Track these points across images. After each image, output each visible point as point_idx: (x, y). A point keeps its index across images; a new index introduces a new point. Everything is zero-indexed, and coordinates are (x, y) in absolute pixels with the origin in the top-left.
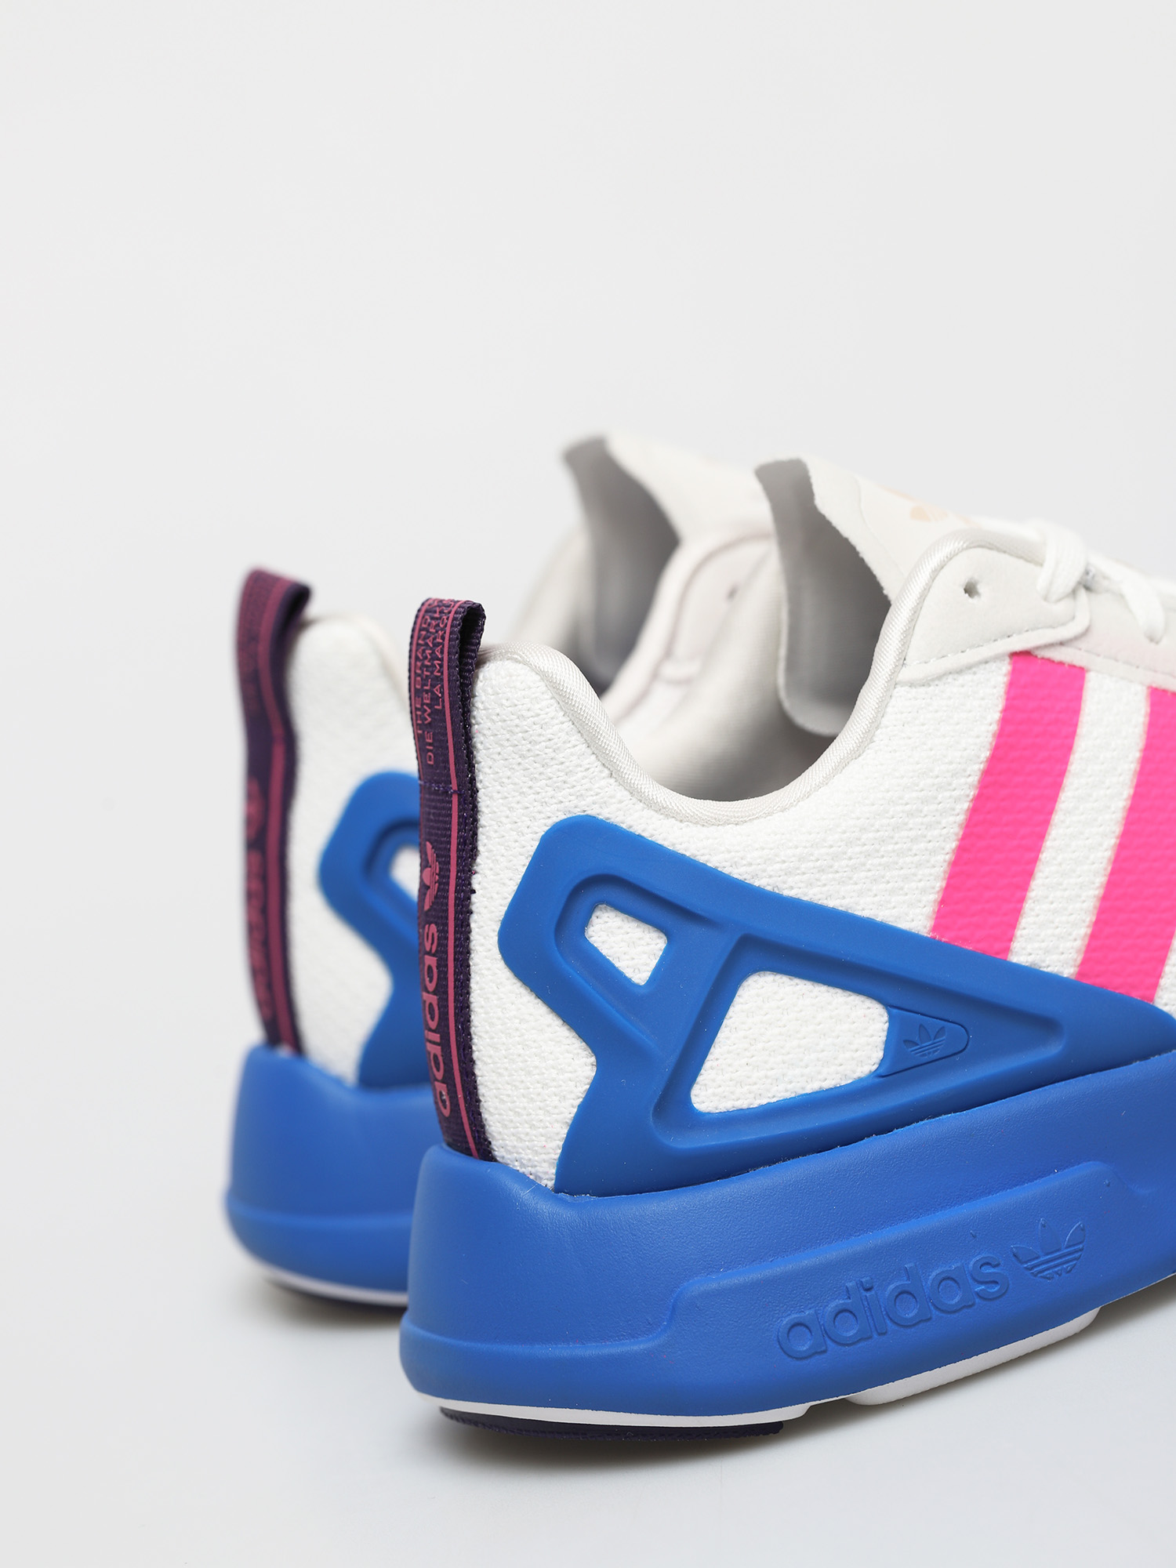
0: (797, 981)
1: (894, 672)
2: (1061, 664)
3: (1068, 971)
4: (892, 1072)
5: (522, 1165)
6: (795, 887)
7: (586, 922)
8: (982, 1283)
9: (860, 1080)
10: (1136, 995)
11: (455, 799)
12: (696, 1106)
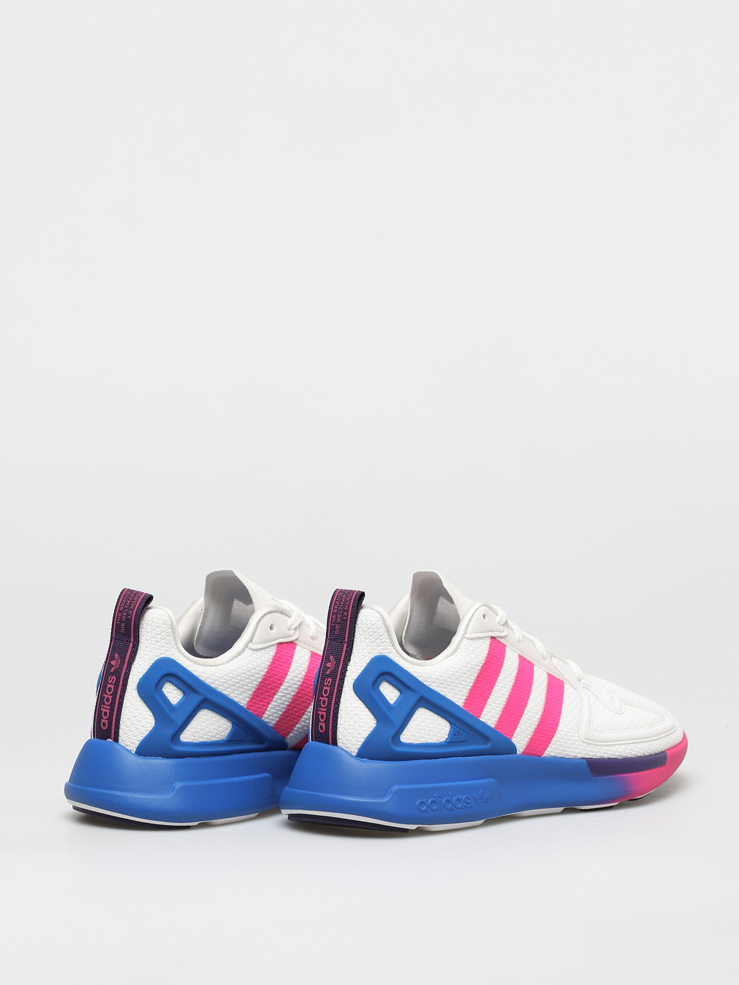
0: (430, 712)
1: (464, 635)
2: (501, 643)
3: (493, 726)
4: (450, 742)
5: (347, 748)
6: (433, 687)
7: (380, 684)
8: (465, 803)
9: (441, 742)
10: (507, 737)
11: (346, 644)
12: (401, 740)
